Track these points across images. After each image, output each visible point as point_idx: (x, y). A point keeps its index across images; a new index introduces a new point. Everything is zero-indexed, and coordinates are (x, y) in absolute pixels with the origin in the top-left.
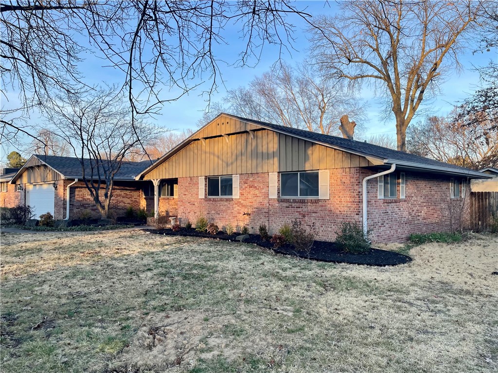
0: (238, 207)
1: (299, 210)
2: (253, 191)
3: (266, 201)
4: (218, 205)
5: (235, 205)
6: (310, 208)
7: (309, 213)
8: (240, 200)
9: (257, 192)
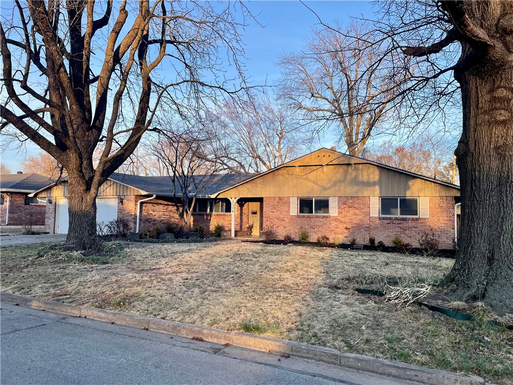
0: (336, 223)
1: (400, 225)
2: (352, 211)
3: (367, 219)
4: (313, 221)
5: (332, 222)
6: (410, 224)
7: (410, 228)
8: (338, 218)
9: (357, 211)
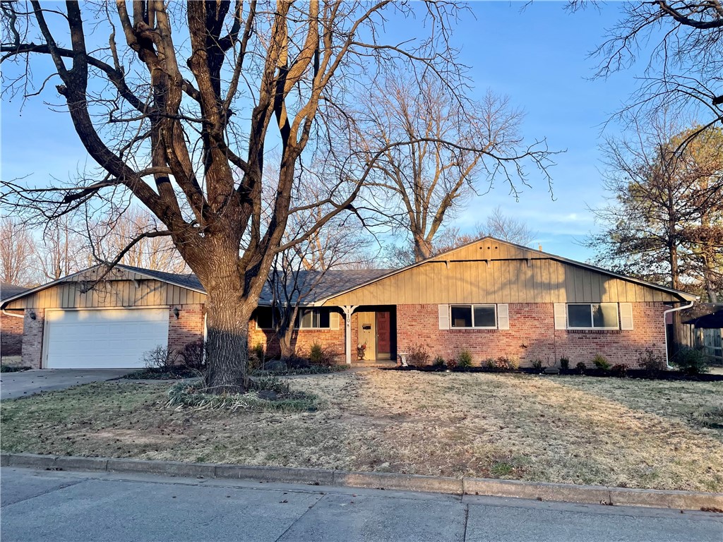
0: (507, 340)
1: (595, 340)
2: (529, 322)
3: (550, 332)
4: (473, 337)
5: (501, 337)
6: (609, 339)
7: (608, 344)
8: (510, 332)
9: (536, 323)
